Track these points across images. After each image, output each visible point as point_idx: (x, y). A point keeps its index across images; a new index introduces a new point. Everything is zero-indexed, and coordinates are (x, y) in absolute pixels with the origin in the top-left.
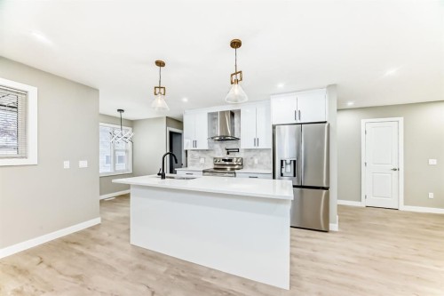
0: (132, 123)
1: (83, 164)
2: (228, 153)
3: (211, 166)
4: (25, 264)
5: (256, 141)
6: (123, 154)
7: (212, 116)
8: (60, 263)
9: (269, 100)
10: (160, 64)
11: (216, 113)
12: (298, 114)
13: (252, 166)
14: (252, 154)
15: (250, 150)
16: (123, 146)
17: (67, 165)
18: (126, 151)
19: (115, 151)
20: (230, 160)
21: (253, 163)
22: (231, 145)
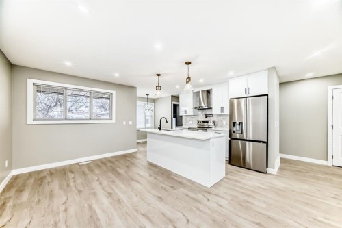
0: (154, 100)
1: (130, 123)
2: (206, 117)
3: (196, 126)
4: (112, 160)
5: (222, 109)
6: (150, 118)
7: (197, 94)
8: (122, 162)
9: (228, 81)
10: (158, 75)
11: (199, 92)
12: (247, 90)
13: (221, 126)
14: (221, 118)
15: (220, 115)
16: (149, 113)
17: (124, 123)
18: (151, 116)
19: (146, 116)
20: (207, 122)
21: (222, 124)
22: (208, 112)
